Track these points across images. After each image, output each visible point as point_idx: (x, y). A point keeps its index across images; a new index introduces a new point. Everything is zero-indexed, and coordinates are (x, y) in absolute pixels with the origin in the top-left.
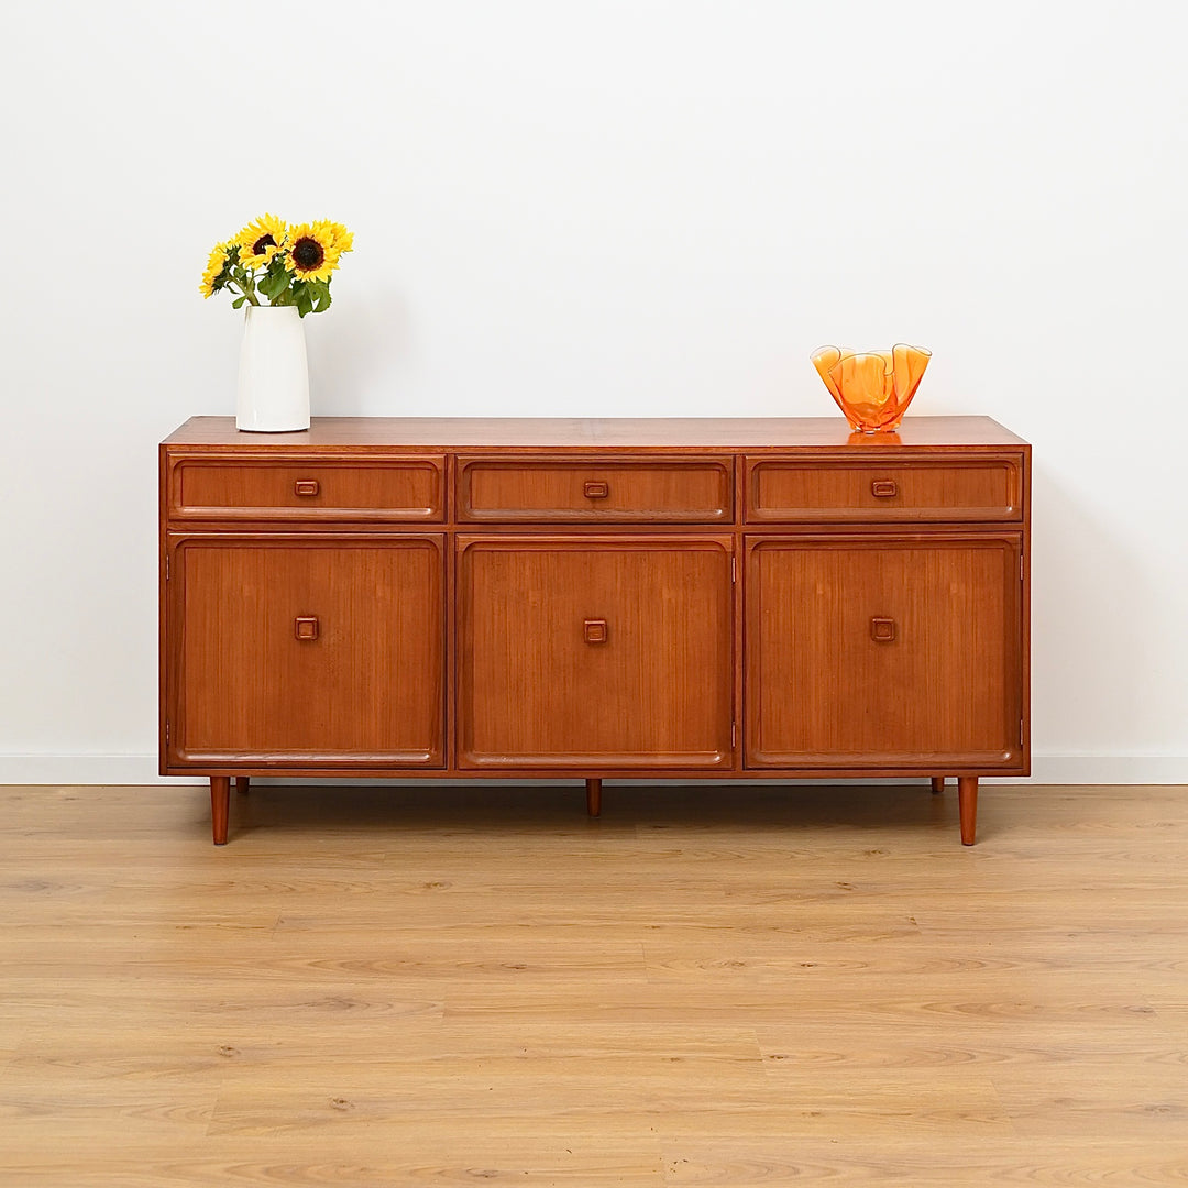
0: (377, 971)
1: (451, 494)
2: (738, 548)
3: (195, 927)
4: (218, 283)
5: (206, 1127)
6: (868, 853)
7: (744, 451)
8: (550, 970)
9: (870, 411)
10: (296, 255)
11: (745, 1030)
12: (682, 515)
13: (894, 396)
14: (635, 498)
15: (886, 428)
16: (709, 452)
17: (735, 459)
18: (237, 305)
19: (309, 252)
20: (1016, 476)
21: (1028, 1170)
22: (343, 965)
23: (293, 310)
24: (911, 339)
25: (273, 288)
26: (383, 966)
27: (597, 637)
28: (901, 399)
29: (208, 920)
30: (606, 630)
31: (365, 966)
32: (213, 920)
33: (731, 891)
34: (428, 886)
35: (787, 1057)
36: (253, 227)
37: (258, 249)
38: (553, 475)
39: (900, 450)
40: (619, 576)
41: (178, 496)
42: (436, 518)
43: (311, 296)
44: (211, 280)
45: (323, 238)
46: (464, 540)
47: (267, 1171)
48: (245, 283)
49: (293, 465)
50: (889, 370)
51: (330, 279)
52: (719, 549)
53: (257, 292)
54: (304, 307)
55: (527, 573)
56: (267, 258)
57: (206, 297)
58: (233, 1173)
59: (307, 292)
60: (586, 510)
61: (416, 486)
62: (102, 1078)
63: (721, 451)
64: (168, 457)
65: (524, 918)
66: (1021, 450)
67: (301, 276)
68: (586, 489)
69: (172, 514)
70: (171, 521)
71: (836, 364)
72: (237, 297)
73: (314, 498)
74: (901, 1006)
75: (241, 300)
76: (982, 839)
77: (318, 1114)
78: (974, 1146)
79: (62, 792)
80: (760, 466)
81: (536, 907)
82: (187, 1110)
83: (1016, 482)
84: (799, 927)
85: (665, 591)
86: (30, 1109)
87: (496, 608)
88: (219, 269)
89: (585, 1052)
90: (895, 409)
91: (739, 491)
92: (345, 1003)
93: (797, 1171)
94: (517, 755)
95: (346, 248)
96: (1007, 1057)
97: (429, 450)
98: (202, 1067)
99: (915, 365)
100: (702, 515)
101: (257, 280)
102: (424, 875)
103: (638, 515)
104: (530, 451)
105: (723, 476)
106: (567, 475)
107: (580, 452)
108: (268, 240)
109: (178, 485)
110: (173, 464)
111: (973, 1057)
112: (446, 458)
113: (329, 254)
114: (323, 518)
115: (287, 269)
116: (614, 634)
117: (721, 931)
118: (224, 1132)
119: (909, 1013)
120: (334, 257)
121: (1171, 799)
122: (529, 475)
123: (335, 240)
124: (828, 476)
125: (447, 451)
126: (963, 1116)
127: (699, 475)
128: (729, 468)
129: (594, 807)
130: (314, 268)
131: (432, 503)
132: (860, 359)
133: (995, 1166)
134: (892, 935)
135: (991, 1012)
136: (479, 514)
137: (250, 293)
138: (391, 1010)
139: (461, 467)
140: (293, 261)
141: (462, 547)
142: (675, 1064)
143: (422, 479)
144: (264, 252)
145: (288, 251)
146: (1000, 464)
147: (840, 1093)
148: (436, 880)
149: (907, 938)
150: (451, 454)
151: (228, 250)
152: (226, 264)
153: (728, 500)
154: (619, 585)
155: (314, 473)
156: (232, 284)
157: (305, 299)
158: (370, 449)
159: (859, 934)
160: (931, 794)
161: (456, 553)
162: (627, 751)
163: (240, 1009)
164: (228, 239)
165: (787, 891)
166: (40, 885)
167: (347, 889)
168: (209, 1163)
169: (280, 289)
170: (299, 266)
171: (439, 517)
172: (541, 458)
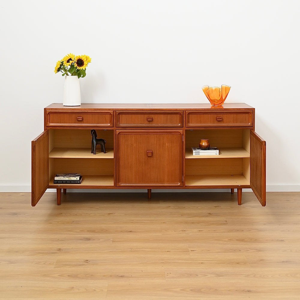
0: (96, 232)
1: (115, 120)
2: (184, 134)
3: (52, 223)
4: (59, 70)
5: (54, 266)
6: (215, 207)
7: (185, 110)
8: (138, 232)
9: (216, 101)
10: (77, 63)
11: (185, 245)
12: (171, 125)
13: (222, 97)
14: (159, 121)
15: (220, 105)
16: (177, 110)
17: (183, 112)
18: (63, 75)
19: (80, 62)
20: (251, 116)
21: (253, 275)
22: (88, 231)
23: (76, 77)
24: (226, 84)
25: (72, 71)
26: (98, 231)
27: (150, 155)
28: (223, 98)
29: (55, 221)
30: (152, 153)
31: (93, 231)
32: (56, 221)
33: (182, 215)
34: (109, 214)
35: (195, 251)
36: (67, 56)
37: (68, 62)
38: (139, 116)
39: (223, 109)
40: (155, 140)
41: (49, 121)
42: (111, 126)
43: (81, 73)
44: (57, 69)
45: (84, 59)
46: (118, 131)
47: (69, 276)
48: (65, 70)
49: (77, 113)
50: (221, 91)
51: (85, 69)
52: (179, 133)
53: (68, 72)
54: (79, 76)
55: (133, 139)
56: (70, 64)
57: (56, 73)
58: (60, 276)
59: (80, 72)
60: (147, 124)
61: (106, 118)
62: (29, 255)
63: (180, 110)
64: (46, 111)
65: (132, 221)
66: (252, 109)
67: (78, 68)
68: (147, 119)
69: (47, 125)
70: (47, 127)
71: (208, 90)
72: (63, 73)
73: (81, 121)
74: (223, 240)
75: (64, 74)
76: (243, 204)
77: (82, 263)
78: (240, 270)
79: (21, 194)
80: (189, 114)
81: (135, 218)
82: (49, 263)
83: (251, 117)
84: (199, 223)
85: (166, 144)
86: (11, 262)
87: (126, 148)
88: (59, 66)
89: (146, 250)
90: (222, 101)
91: (184, 120)
92: (88, 239)
93: (197, 275)
94: (130, 183)
95: (89, 62)
96: (248, 251)
97: (109, 109)
98: (53, 253)
99: (227, 90)
100: (175, 125)
101: (68, 69)
102: (108, 211)
103: (160, 125)
104: (134, 110)
105: (180, 116)
106: (143, 116)
107: (146, 110)
108: (71, 59)
109: (49, 118)
110: (47, 113)
111: (240, 251)
112: (114, 112)
113: (85, 63)
114: (84, 126)
115: (75, 66)
116: (154, 154)
117: (180, 223)
118: (58, 267)
119: (225, 241)
120: (87, 63)
121: (288, 195)
122: (134, 116)
123: (87, 59)
124: (206, 116)
125: (114, 110)
126: (238, 263)
127: (175, 116)
128: (182, 114)
129: (150, 196)
130: (82, 66)
131: (110, 122)
132: (214, 88)
133: (246, 274)
134: (221, 224)
135: (245, 241)
136: (121, 125)
137: (66, 72)
138: (99, 241)
139: (117, 114)
140: (76, 64)
141: (117, 133)
142: (168, 252)
143: (108, 117)
144: (69, 62)
145: (75, 62)
146: (247, 113)
147: (208, 258)
148: (111, 213)
149: (224, 225)
150: (115, 111)
151: (61, 62)
152: (60, 65)
153: (182, 122)
154: (155, 142)
155: (82, 115)
156: (62, 70)
157: (79, 74)
158: (95, 109)
159: (213, 224)
160: (231, 194)
161: (116, 135)
162: (157, 182)
163: (63, 240)
164: (61, 59)
165: (196, 215)
166: (15, 214)
167: (89, 215)
168: (54, 274)
169: (73, 71)
170: (78, 66)
171: (112, 126)
172: (137, 111)
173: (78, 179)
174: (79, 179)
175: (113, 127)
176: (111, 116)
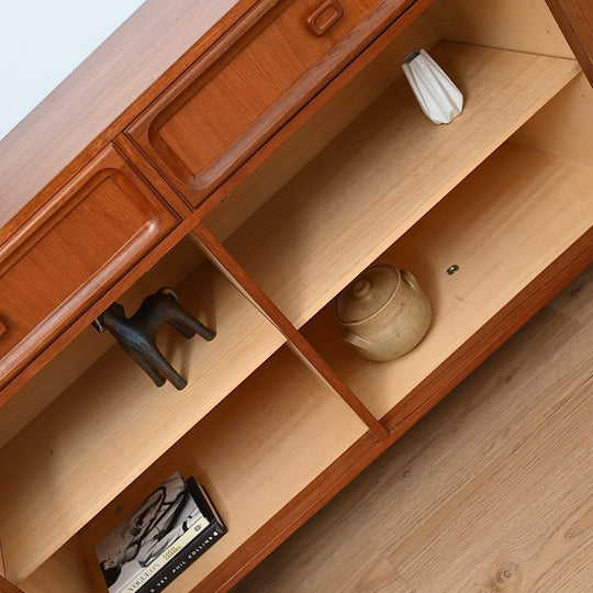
1: (159, 183)
38: (257, 50)
42: (164, 226)
61: (110, 211)
68: (310, 30)
97: (86, 156)
106: (273, 32)
112: (117, 145)
122: (232, 74)
125: (109, 136)
131: (147, 212)
139: (144, 141)
143: (112, 198)
150: (118, 135)
171: (169, 221)
172: (229, 37)
173: (204, 523)
174: (207, 523)
175: (179, 220)
176: (120, 180)
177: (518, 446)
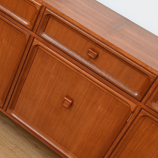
2: (136, 112)
12: (122, 85)
14: (106, 66)
17: (157, 78)
27: (66, 106)
30: (70, 105)
38: (79, 37)
40: (85, 90)
42: (29, 27)
52: (128, 106)
55: (54, 67)
60: (85, 59)
63: (152, 71)
68: (88, 52)
85: (100, 106)
87: (38, 72)
91: (150, 92)
100: (129, 90)
105: (147, 82)
106: (84, 41)
107: (93, 35)
128: (152, 80)
131: (31, 21)
141: (35, 44)
150: (44, 6)
153: (143, 92)
161: (31, 44)
175: (32, 31)
176: (35, 11)
177: (12, 150)
